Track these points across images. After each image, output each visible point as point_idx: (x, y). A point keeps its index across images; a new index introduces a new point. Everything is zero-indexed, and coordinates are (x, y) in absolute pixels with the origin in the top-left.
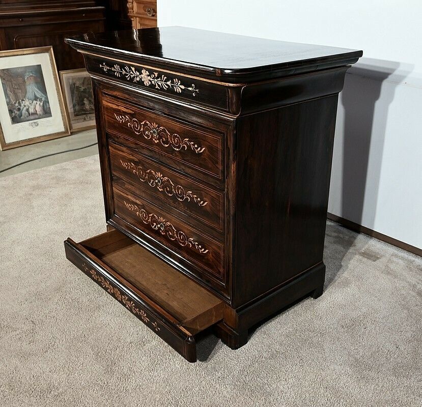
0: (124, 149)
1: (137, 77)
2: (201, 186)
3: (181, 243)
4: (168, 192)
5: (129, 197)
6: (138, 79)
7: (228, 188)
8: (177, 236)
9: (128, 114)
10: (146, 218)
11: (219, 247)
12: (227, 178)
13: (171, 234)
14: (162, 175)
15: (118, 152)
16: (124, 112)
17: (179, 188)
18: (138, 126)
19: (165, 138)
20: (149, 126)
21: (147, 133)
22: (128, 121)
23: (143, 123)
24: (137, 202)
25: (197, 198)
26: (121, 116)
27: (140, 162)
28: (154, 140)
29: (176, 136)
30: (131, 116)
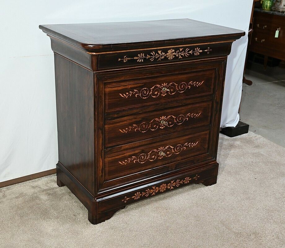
0: (125, 118)
1: (161, 56)
3: (177, 152)
4: (170, 124)
5: (126, 155)
6: (163, 57)
8: (174, 150)
9: (135, 88)
10: (144, 158)
13: (168, 153)
14: (165, 117)
17: (179, 117)
18: (147, 92)
19: (173, 89)
20: (159, 88)
21: (156, 93)
22: (136, 93)
23: (153, 88)
24: (137, 152)
25: (193, 115)
26: (128, 92)
27: (143, 119)
28: (162, 95)
29: (183, 84)
30: (140, 88)
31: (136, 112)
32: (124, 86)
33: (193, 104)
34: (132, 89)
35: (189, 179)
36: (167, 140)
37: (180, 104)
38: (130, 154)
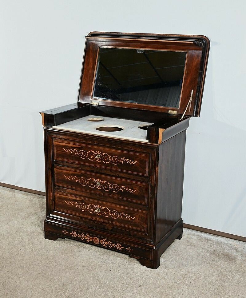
0: (69, 169)
2: (132, 182)
3: (114, 217)
4: (106, 189)
5: (70, 197)
7: (152, 181)
8: (111, 214)
9: (75, 148)
10: (84, 208)
11: (144, 214)
12: (151, 175)
13: (105, 213)
14: (101, 180)
15: (63, 171)
16: (72, 147)
17: (114, 186)
18: (84, 154)
19: (107, 159)
20: (94, 154)
21: (92, 157)
22: (76, 152)
23: (89, 152)
24: (78, 199)
25: (128, 189)
26: (70, 149)
27: (82, 175)
28: (97, 160)
29: (116, 157)
30: (79, 149)
31: (76, 166)
32: (66, 144)
33: (126, 178)
34: (73, 148)
35: (121, 246)
36: (104, 201)
37: (114, 175)
38: (73, 198)
